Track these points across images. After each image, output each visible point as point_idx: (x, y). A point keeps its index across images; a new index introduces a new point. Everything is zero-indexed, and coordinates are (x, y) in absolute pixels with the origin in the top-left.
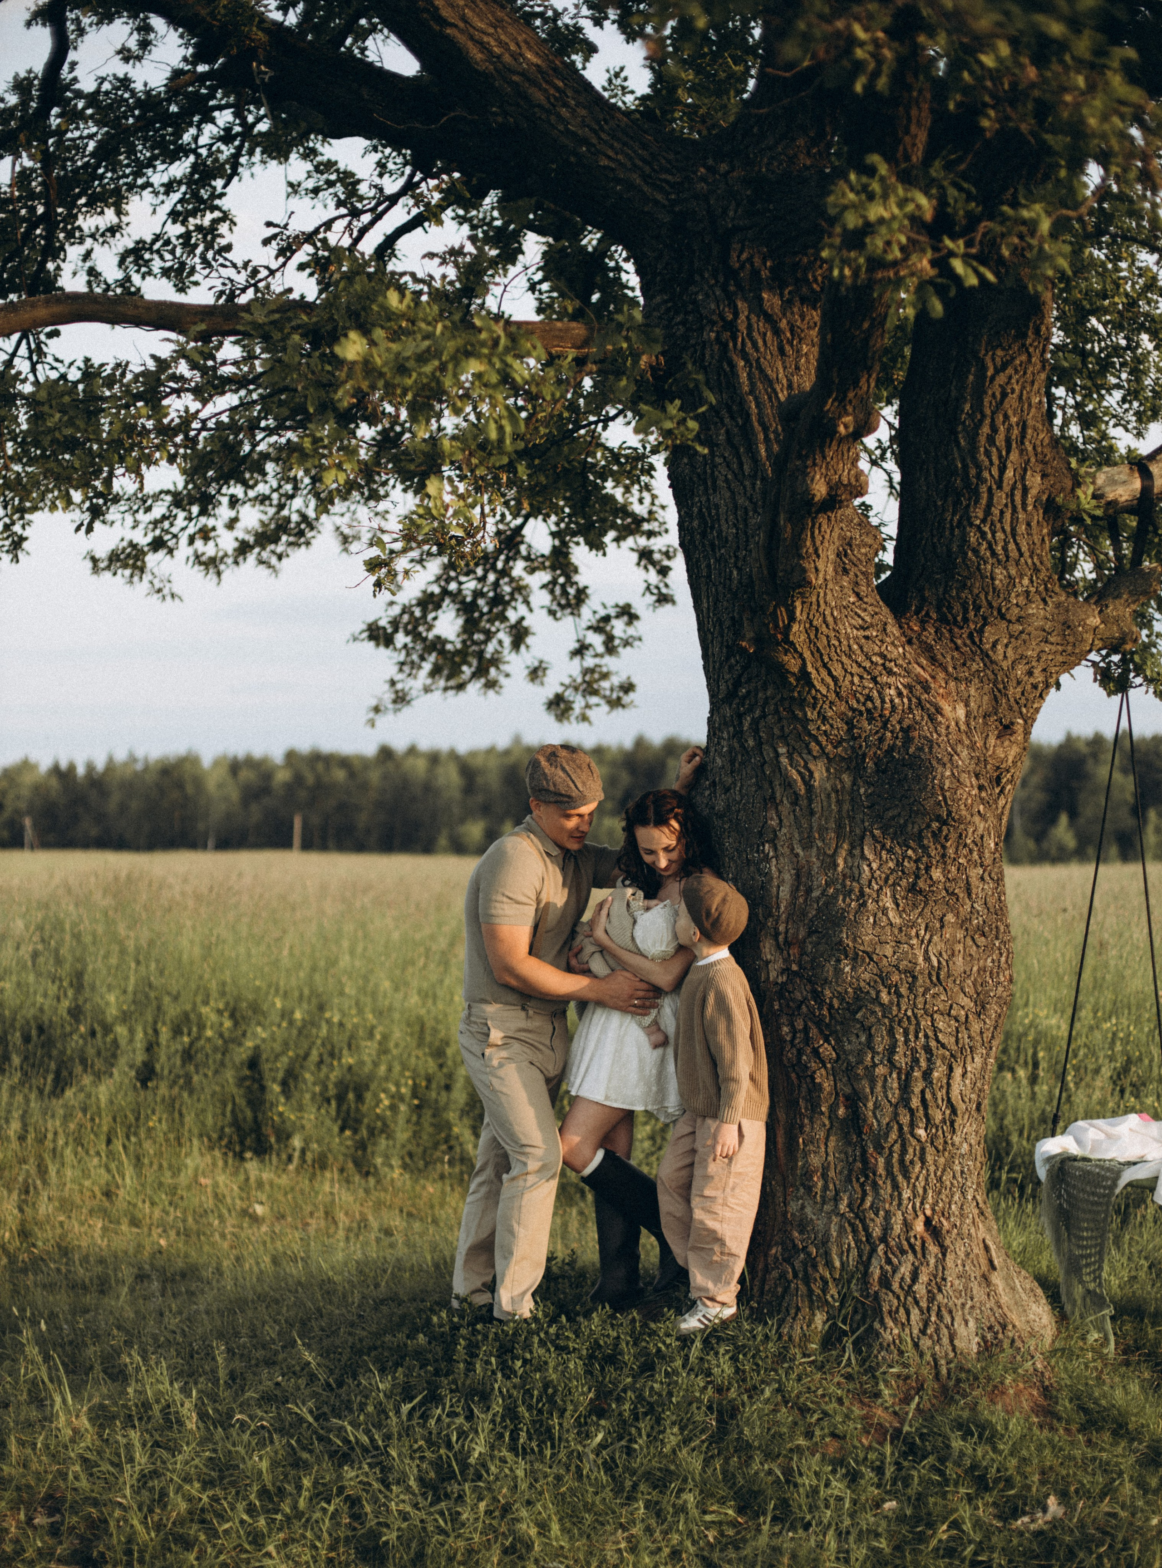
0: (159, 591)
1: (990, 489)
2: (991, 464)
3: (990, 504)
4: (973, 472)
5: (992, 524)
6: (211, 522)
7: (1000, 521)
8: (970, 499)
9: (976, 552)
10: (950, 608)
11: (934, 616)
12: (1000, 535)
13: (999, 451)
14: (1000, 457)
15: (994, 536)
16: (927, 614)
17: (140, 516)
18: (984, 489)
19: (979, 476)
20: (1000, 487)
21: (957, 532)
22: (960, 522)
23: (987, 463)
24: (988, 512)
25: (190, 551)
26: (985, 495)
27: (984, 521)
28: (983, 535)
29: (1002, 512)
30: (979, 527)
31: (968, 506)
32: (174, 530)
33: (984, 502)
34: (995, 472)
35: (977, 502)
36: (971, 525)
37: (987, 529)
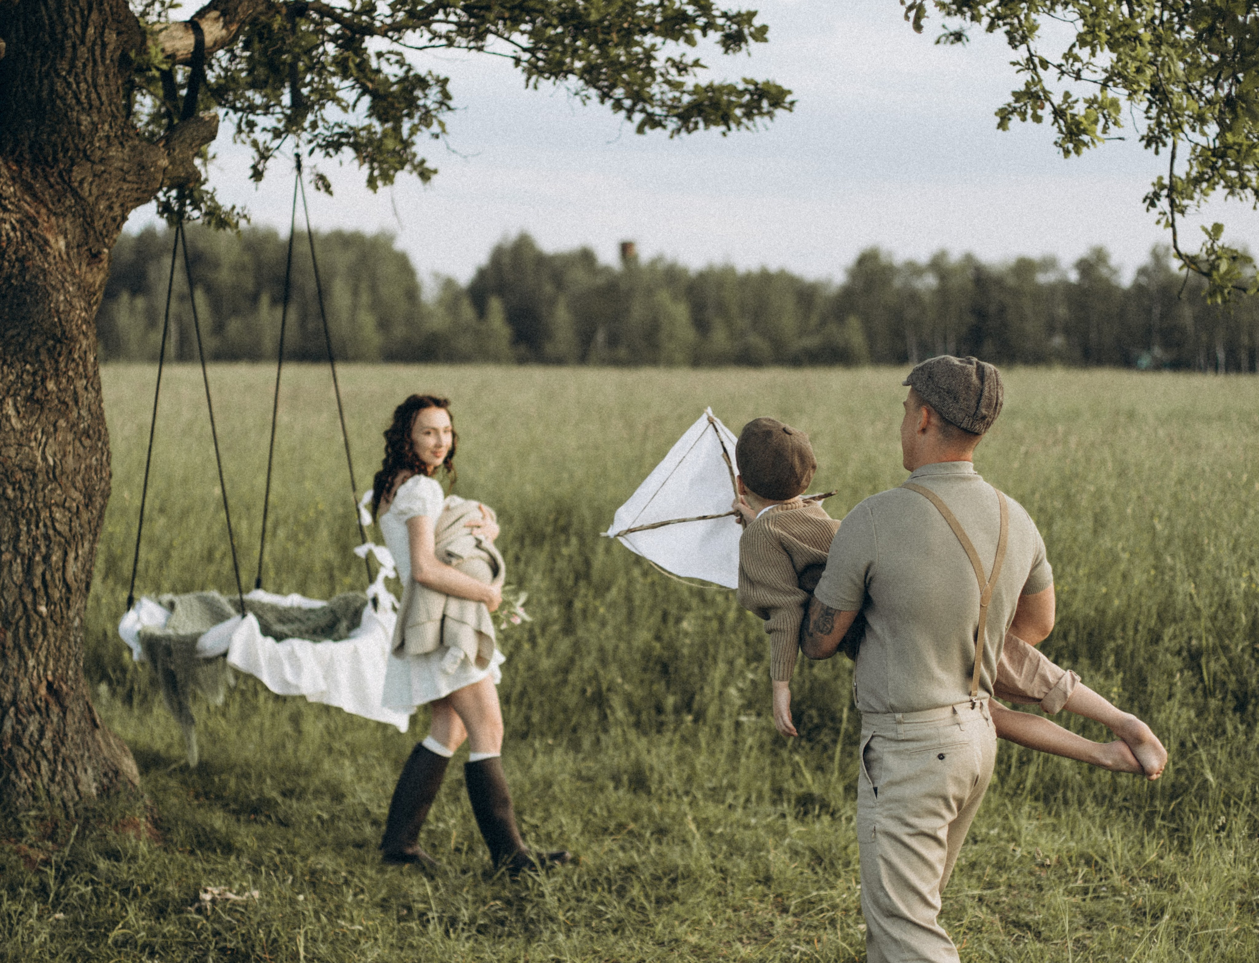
1: (74, 46)
2: (75, 22)
3: (74, 58)
4: (59, 29)
5: (77, 75)
7: (83, 73)
8: (56, 53)
9: (63, 99)
10: (41, 149)
11: (27, 156)
12: (83, 86)
13: (82, 11)
14: (82, 16)
15: (78, 87)
16: (21, 155)
18: (68, 44)
19: (65, 35)
20: (83, 42)
21: (46, 81)
22: (47, 74)
23: (71, 21)
24: (72, 66)
26: (70, 50)
27: (69, 72)
28: (69, 85)
29: (85, 65)
30: (65, 78)
31: (54, 59)
33: (69, 55)
34: (78, 29)
35: (62, 57)
36: (58, 75)
37: (71, 80)
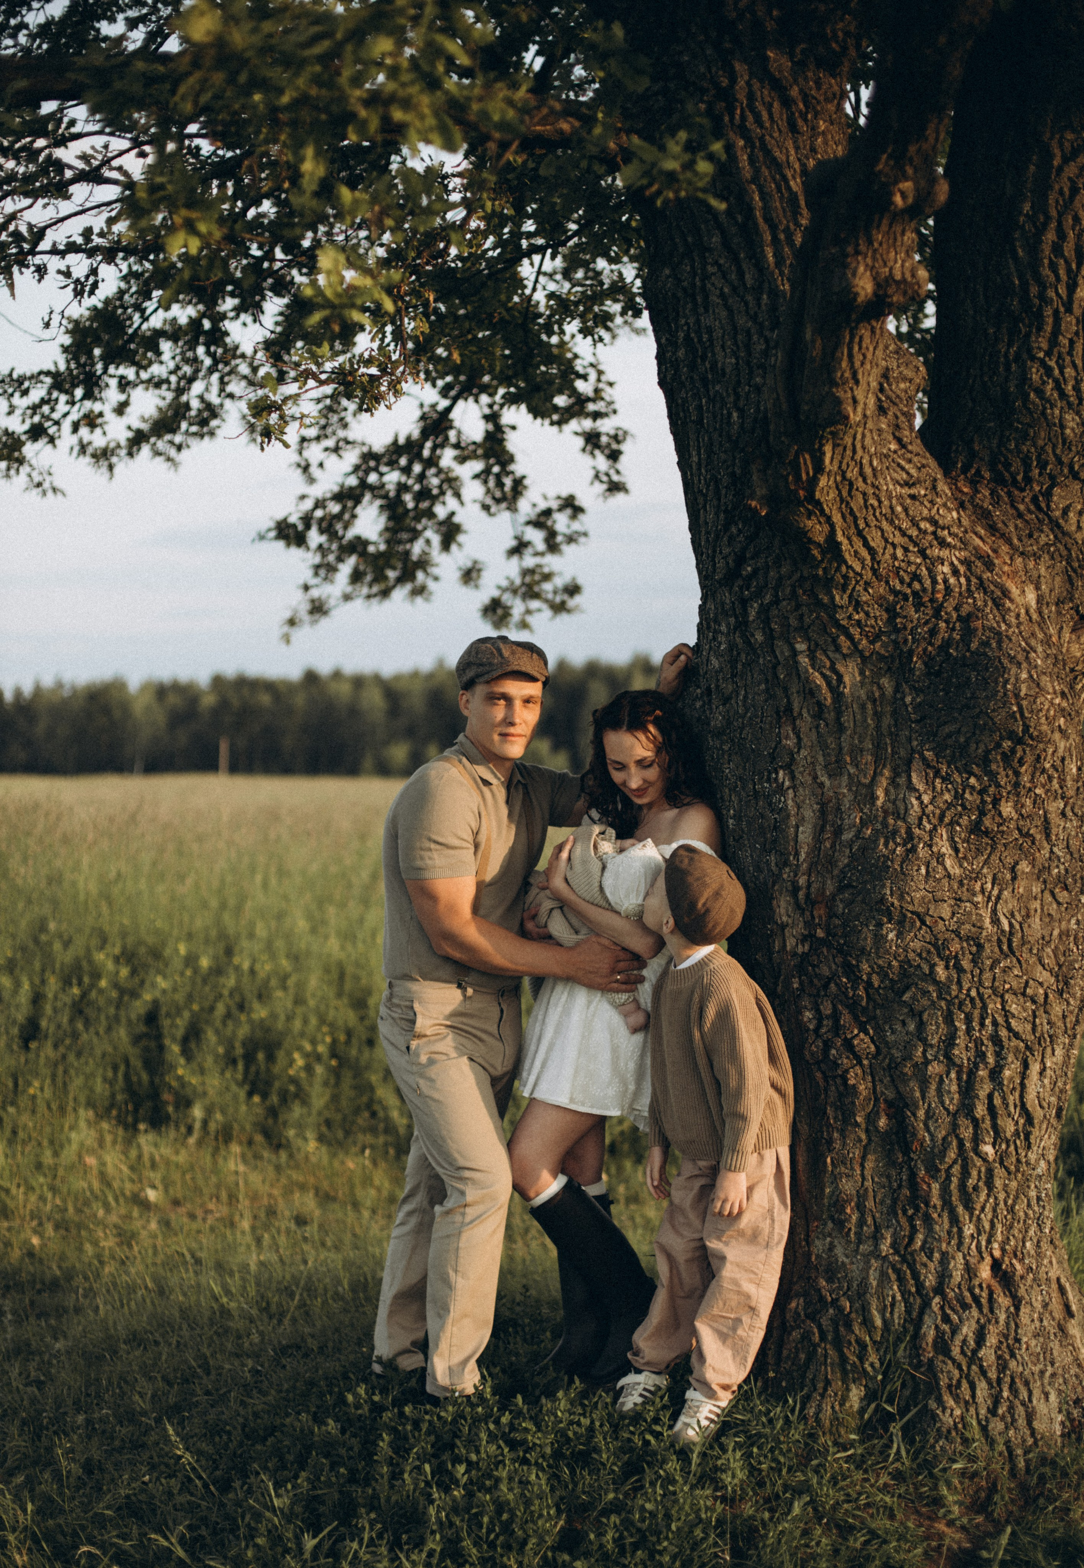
0: (39, 485)
1: (1056, 312)
2: (1058, 279)
3: (1056, 332)
4: (1034, 290)
5: (1060, 357)
6: (97, 407)
7: (1070, 353)
8: (1030, 326)
9: (1040, 392)
10: (1007, 465)
11: (987, 475)
12: (1069, 371)
13: (1067, 262)
14: (1069, 270)
15: (1062, 373)
16: (978, 472)
17: (17, 400)
18: (1048, 312)
19: (1042, 297)
20: (1069, 310)
21: (1014, 367)
22: (1017, 358)
23: (1052, 278)
24: (1053, 341)
25: (74, 440)
26: (1050, 321)
27: (1048, 354)
28: (1049, 371)
29: (1072, 342)
30: (1042, 362)
31: (1028, 335)
32: (56, 416)
33: (1049, 329)
34: (1063, 290)
35: (1040, 329)
36: (1033, 358)
37: (1052, 364)
